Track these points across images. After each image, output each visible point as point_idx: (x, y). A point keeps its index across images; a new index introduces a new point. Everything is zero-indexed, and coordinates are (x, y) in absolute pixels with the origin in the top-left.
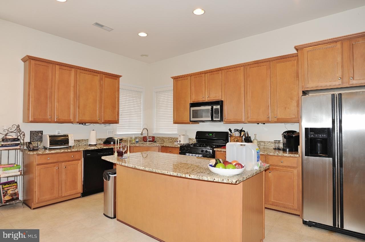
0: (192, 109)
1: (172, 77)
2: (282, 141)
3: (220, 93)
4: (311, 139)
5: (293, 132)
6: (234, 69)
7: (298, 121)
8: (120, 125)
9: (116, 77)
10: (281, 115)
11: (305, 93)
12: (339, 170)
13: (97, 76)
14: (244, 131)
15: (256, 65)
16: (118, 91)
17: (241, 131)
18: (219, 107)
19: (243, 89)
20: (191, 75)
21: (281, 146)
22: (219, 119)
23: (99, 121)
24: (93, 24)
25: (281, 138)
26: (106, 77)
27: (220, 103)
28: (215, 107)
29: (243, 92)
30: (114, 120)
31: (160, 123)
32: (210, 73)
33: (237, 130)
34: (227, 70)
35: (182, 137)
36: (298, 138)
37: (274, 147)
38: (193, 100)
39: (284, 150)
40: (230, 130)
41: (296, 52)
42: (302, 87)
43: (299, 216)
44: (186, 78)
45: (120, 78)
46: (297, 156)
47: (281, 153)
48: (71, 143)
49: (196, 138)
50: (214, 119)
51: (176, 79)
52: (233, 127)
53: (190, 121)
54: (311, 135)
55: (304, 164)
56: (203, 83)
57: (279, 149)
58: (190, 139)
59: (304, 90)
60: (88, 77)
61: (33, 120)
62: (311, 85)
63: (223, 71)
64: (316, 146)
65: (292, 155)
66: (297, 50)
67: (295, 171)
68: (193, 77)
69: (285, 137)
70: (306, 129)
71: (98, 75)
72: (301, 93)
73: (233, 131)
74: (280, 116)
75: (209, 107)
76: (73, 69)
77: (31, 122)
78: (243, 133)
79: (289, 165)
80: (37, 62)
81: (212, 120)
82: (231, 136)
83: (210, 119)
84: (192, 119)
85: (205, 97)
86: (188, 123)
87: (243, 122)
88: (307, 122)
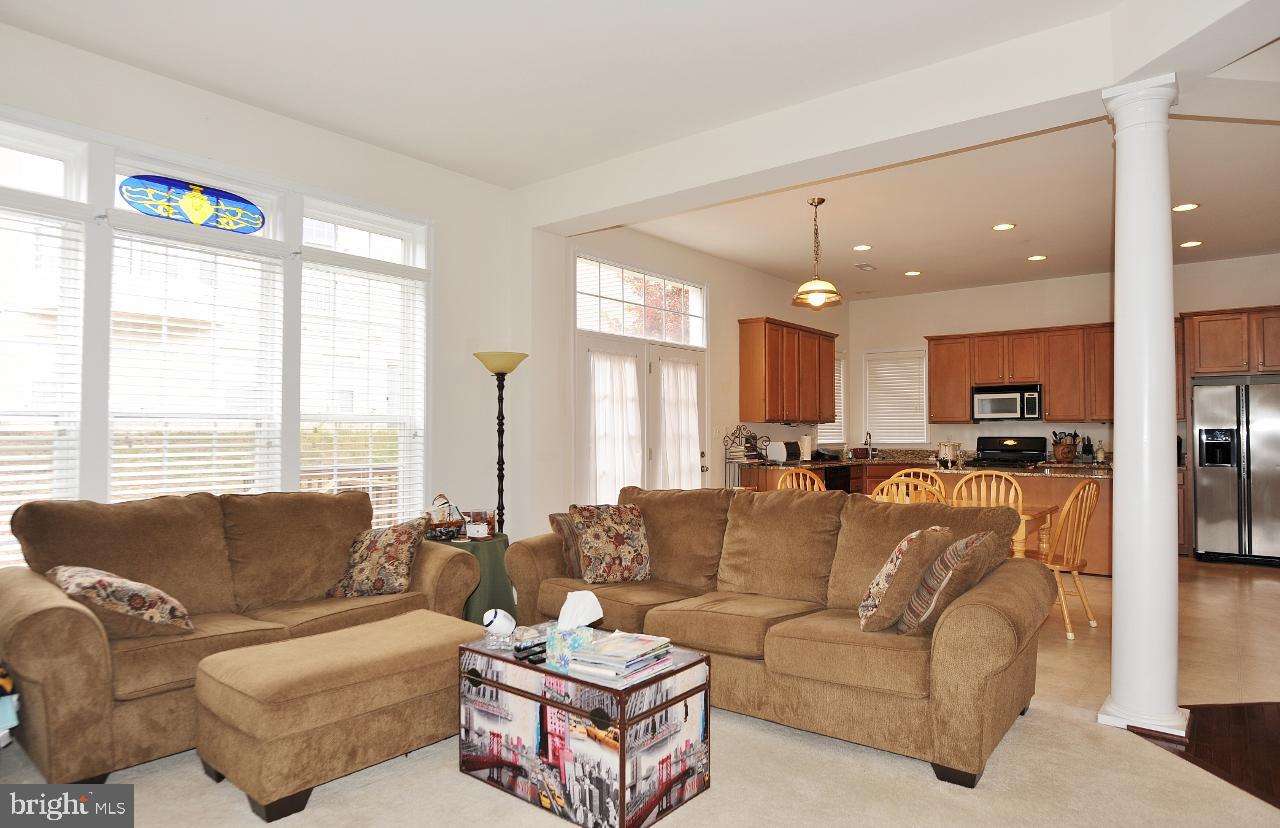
0: (977, 396)
1: (926, 337)
3: (1036, 372)
6: (1064, 333)
7: (1183, 418)
9: (832, 338)
17: (1075, 436)
18: (1036, 395)
20: (970, 337)
22: (1036, 416)
27: (1032, 388)
28: (1026, 395)
30: (829, 416)
32: (1015, 337)
33: (1069, 435)
34: (1051, 334)
38: (978, 381)
40: (1054, 434)
42: (1192, 371)
44: (960, 340)
46: (1184, 468)
49: (977, 448)
50: (1026, 416)
51: (934, 341)
52: (1060, 429)
53: (972, 419)
56: (1000, 351)
58: (963, 450)
61: (769, 418)
63: (1042, 334)
68: (977, 340)
73: (1058, 436)
75: (1017, 396)
77: (767, 421)
78: (1079, 440)
81: (1022, 418)
82: (1056, 444)
83: (1018, 415)
84: (977, 416)
85: (1003, 378)
86: (967, 422)
87: (1082, 421)
88: (1204, 421)
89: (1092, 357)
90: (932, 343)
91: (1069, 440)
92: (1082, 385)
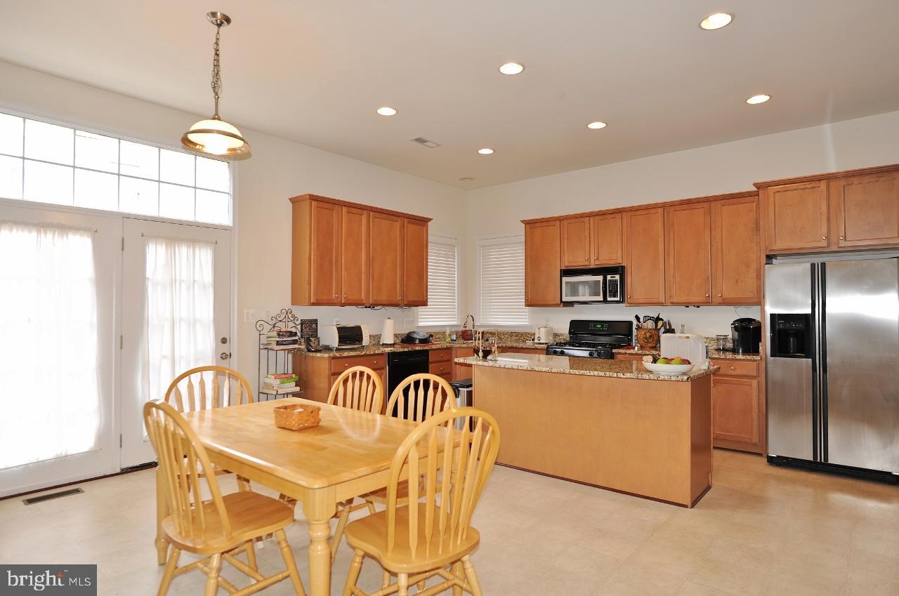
0: (565, 279)
1: (523, 221)
2: (730, 336)
3: (620, 253)
4: (780, 331)
5: (750, 321)
6: (646, 212)
7: (759, 302)
8: (430, 308)
9: (423, 222)
10: (729, 293)
11: (770, 258)
12: (821, 376)
13: (397, 221)
14: (662, 320)
15: (685, 207)
16: (427, 246)
17: (658, 319)
18: (617, 277)
19: (661, 247)
20: (560, 219)
21: (730, 345)
22: (618, 299)
23: (400, 302)
24: (412, 140)
25: (728, 332)
26: (409, 223)
27: (619, 270)
28: (609, 277)
29: (661, 253)
30: (421, 299)
31: (490, 305)
32: (600, 217)
33: (651, 318)
34: (633, 213)
35: (543, 330)
36: (758, 329)
37: (715, 347)
38: (567, 264)
39: (734, 351)
40: (637, 318)
41: (755, 189)
42: (766, 248)
43: (760, 455)
44: (552, 223)
45: (429, 223)
46: (758, 358)
47: (729, 355)
48: (366, 341)
49: (570, 333)
50: (609, 299)
51: (529, 224)
52: (643, 312)
53: (561, 301)
54: (781, 325)
55: (769, 369)
56: (587, 234)
57: (725, 350)
58: (556, 335)
59: (768, 253)
60: (384, 223)
61: (315, 301)
62: (779, 245)
63: (624, 214)
64: (787, 342)
65: (749, 357)
66: (758, 188)
67: (754, 383)
68: (566, 222)
69: (736, 329)
70: (772, 316)
71: (399, 219)
72: (764, 259)
73: (642, 320)
74: (726, 295)
75: (600, 278)
76: (365, 212)
77: (313, 304)
78: (660, 323)
79: (744, 372)
80: (321, 204)
81: (605, 301)
82: (639, 328)
83: (601, 298)
84: (565, 299)
85: (589, 259)
86: (557, 305)
87: (661, 304)
88: (775, 305)
89: (672, 235)
90: (528, 226)
91: (650, 324)
92: (662, 267)
